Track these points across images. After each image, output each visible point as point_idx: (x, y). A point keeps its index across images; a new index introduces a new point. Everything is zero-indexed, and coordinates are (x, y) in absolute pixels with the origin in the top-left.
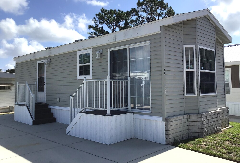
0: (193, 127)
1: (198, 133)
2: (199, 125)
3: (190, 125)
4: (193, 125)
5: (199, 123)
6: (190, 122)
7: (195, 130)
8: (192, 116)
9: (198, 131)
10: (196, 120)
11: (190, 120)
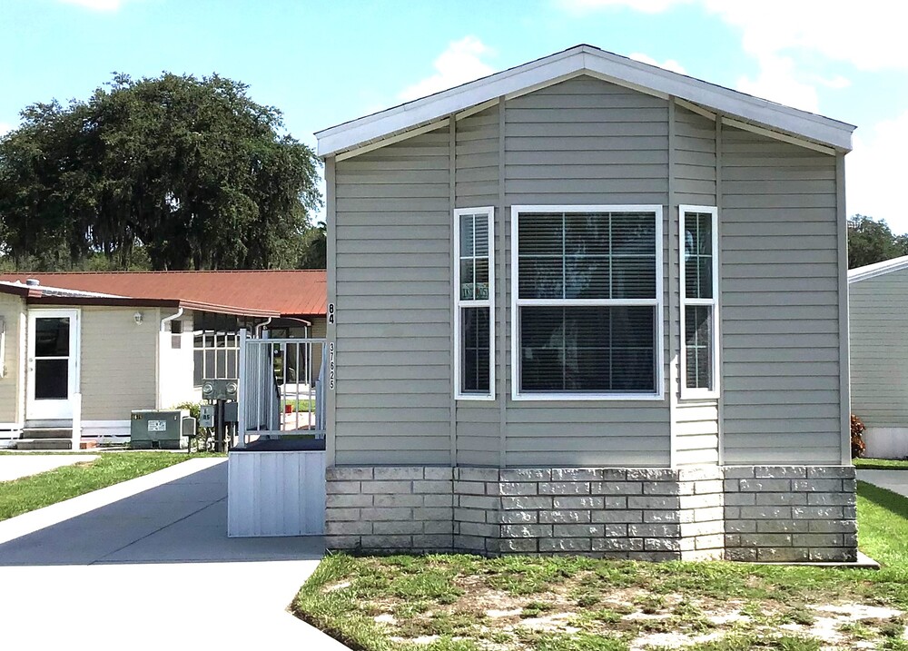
0: (470, 515)
1: (486, 537)
2: (488, 510)
3: (459, 507)
4: (468, 508)
5: (488, 503)
6: (459, 494)
7: (477, 526)
8: (468, 474)
9: (486, 531)
10: (479, 488)
11: (459, 487)
